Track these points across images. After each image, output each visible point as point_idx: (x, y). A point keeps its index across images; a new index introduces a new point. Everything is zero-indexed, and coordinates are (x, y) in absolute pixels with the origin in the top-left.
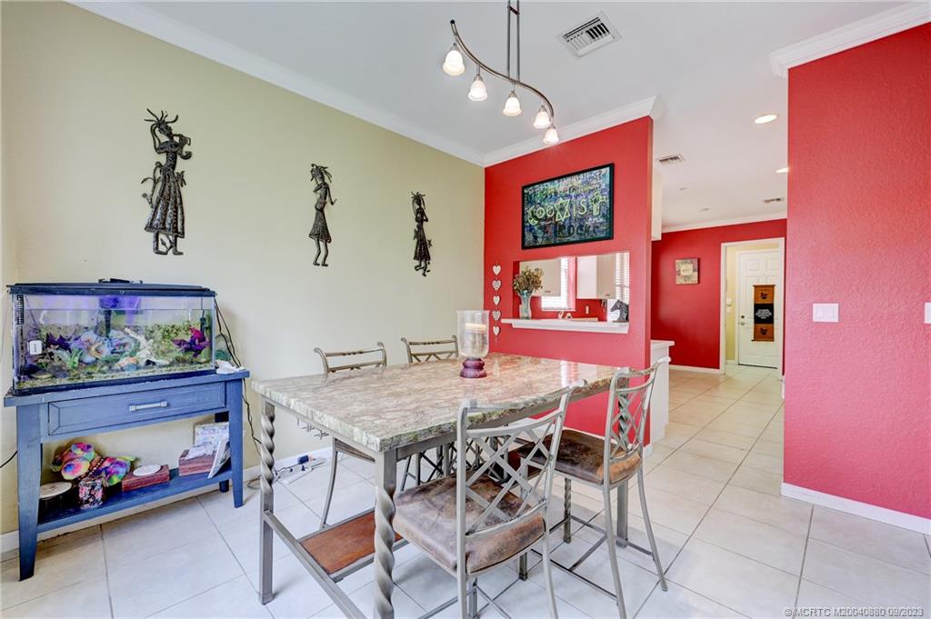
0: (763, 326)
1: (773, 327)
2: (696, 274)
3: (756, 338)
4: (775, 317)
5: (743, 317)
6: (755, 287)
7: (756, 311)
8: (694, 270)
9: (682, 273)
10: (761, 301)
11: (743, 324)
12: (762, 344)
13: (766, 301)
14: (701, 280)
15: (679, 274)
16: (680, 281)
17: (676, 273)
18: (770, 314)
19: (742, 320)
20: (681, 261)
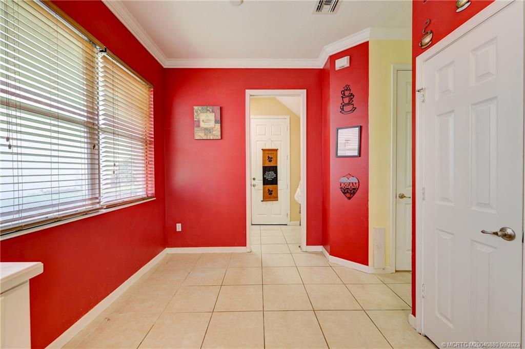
0: (270, 187)
1: (277, 189)
2: (218, 126)
3: (265, 199)
4: (278, 179)
5: (254, 179)
6: (264, 150)
7: (264, 173)
8: (216, 122)
9: (202, 125)
10: (268, 164)
11: (254, 186)
12: (270, 204)
13: (272, 164)
14: (224, 136)
15: (199, 126)
16: (199, 135)
17: (194, 124)
18: (275, 176)
19: (253, 182)
20: (200, 108)
